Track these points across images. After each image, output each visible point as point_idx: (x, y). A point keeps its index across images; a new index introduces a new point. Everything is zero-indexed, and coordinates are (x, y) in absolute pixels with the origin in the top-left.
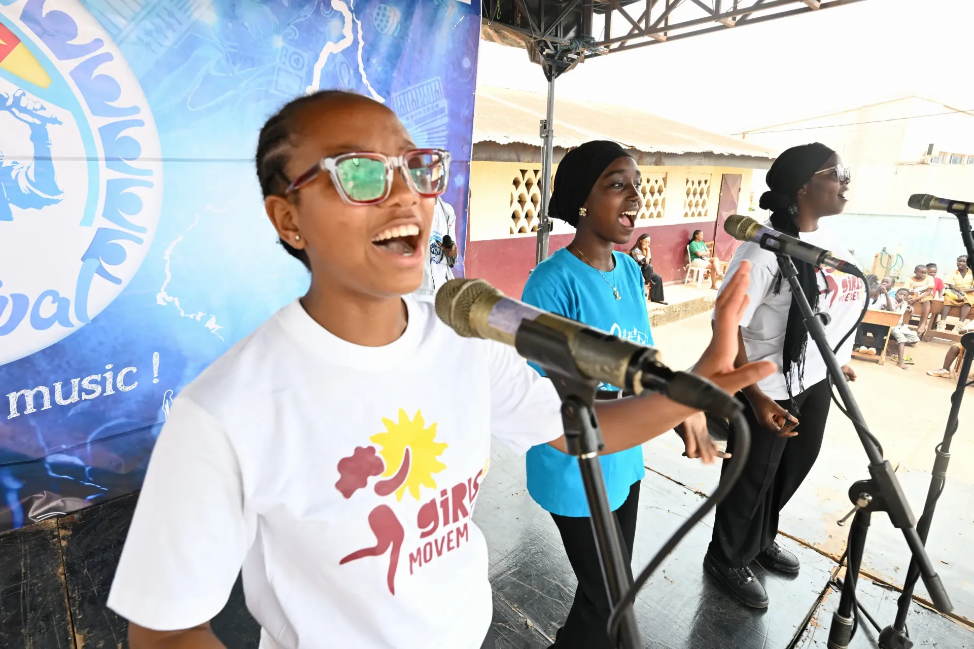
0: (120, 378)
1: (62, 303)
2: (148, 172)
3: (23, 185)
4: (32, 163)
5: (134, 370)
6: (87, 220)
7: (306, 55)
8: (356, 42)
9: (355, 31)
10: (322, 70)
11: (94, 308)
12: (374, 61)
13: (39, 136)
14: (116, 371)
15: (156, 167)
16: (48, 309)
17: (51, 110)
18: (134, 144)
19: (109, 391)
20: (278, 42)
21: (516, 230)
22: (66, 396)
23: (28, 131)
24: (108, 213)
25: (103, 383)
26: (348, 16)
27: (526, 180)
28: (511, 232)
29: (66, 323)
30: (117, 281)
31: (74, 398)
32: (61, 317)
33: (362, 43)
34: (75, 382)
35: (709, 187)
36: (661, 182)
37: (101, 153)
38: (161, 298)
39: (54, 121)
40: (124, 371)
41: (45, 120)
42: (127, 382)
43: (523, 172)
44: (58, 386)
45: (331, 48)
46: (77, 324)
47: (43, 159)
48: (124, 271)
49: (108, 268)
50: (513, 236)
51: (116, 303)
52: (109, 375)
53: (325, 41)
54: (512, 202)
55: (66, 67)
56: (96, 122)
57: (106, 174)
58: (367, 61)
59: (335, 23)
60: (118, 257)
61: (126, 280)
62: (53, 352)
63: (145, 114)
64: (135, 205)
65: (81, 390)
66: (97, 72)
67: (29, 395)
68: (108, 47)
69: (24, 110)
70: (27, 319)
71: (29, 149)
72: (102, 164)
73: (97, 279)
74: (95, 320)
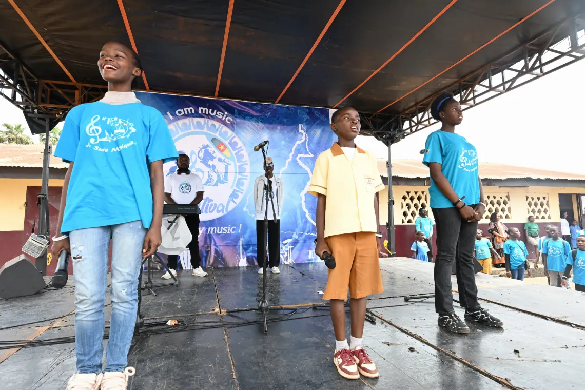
0: (232, 229)
1: (223, 207)
2: (247, 176)
3: (221, 178)
4: (224, 174)
5: (235, 227)
6: (232, 187)
7: (290, 145)
8: (306, 140)
9: (306, 137)
10: (295, 149)
11: (230, 209)
12: (311, 145)
13: (227, 168)
14: (231, 227)
15: (249, 175)
16: (220, 208)
17: (230, 162)
18: (245, 169)
19: (229, 232)
20: (283, 142)
21: (406, 221)
22: (219, 231)
23: (225, 166)
24: (237, 186)
25: (228, 229)
26: (304, 134)
27: (410, 196)
28: (403, 222)
29: (223, 212)
30: (235, 203)
31: (221, 232)
32: (222, 211)
33: (308, 140)
34: (222, 228)
35: (548, 201)
36: (505, 198)
37: (238, 172)
38: (245, 209)
39: (230, 164)
40: (233, 227)
41: (228, 164)
42: (233, 231)
43: (408, 193)
44: (218, 228)
45: (298, 142)
46: (225, 213)
47: (226, 172)
48: (237, 201)
49: (234, 199)
50: (404, 224)
51: (234, 209)
52: (229, 228)
53: (296, 140)
54: (402, 207)
55: (234, 153)
56: (238, 164)
57: (238, 176)
58: (309, 145)
59: (300, 136)
60: (237, 197)
61: (237, 203)
62: (219, 219)
63: (249, 163)
64: (243, 184)
65: (223, 231)
66: (240, 153)
67: (213, 229)
68: (243, 147)
69: (225, 162)
70: (215, 210)
71: (224, 170)
72: (238, 174)
73: (231, 202)
74: (229, 212)
